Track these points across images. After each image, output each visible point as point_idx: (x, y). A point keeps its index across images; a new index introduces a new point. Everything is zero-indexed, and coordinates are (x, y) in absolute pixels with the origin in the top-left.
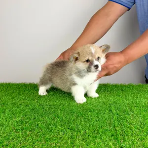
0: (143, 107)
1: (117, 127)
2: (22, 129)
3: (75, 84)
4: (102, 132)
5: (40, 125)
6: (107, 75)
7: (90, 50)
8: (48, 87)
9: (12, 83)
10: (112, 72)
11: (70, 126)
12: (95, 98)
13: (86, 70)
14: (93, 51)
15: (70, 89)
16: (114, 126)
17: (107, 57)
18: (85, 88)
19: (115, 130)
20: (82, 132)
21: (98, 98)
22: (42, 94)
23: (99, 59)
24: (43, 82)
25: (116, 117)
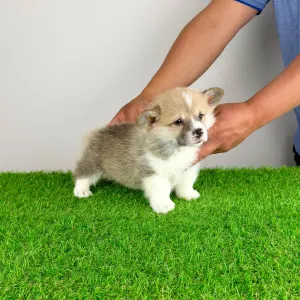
0: (295, 216)
1: (245, 263)
2: (43, 275)
3: (150, 172)
4: (213, 277)
5: (80, 264)
6: (218, 151)
7: (183, 100)
8: (94, 179)
9: (15, 172)
10: (228, 145)
11: (144, 264)
12: (192, 201)
13: (175, 141)
14: (189, 101)
15: (140, 182)
16: (238, 262)
17: (218, 112)
18: (171, 179)
19: (241, 269)
20: (172, 277)
21: (198, 200)
22: (81, 196)
23: (201, 116)
24: (84, 170)
25: (239, 240)
